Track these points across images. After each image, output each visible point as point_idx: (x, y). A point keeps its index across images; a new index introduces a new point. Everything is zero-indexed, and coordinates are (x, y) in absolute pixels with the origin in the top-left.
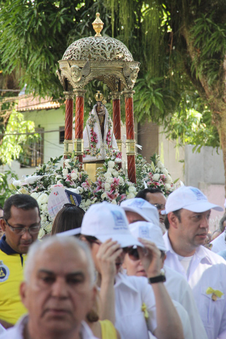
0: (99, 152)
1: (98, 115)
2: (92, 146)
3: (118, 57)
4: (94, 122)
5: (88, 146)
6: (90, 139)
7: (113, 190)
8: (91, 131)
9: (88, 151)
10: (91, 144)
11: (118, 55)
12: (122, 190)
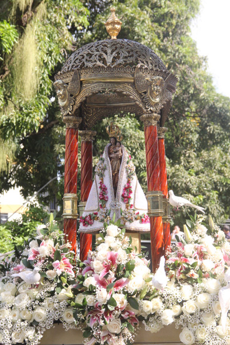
0: (109, 215)
1: (111, 159)
2: (101, 205)
4: (104, 169)
5: (97, 207)
6: (99, 196)
8: (101, 183)
9: (96, 214)
10: (100, 204)
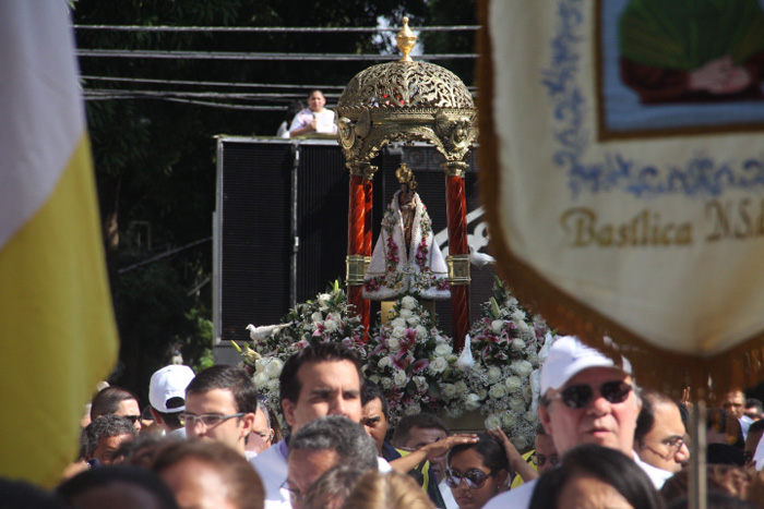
0: (401, 279)
1: (402, 210)
3: (426, 99)
4: (394, 223)
5: (383, 270)
6: (387, 255)
7: (402, 351)
8: (389, 239)
10: (389, 266)
11: (425, 96)
12: (421, 353)
